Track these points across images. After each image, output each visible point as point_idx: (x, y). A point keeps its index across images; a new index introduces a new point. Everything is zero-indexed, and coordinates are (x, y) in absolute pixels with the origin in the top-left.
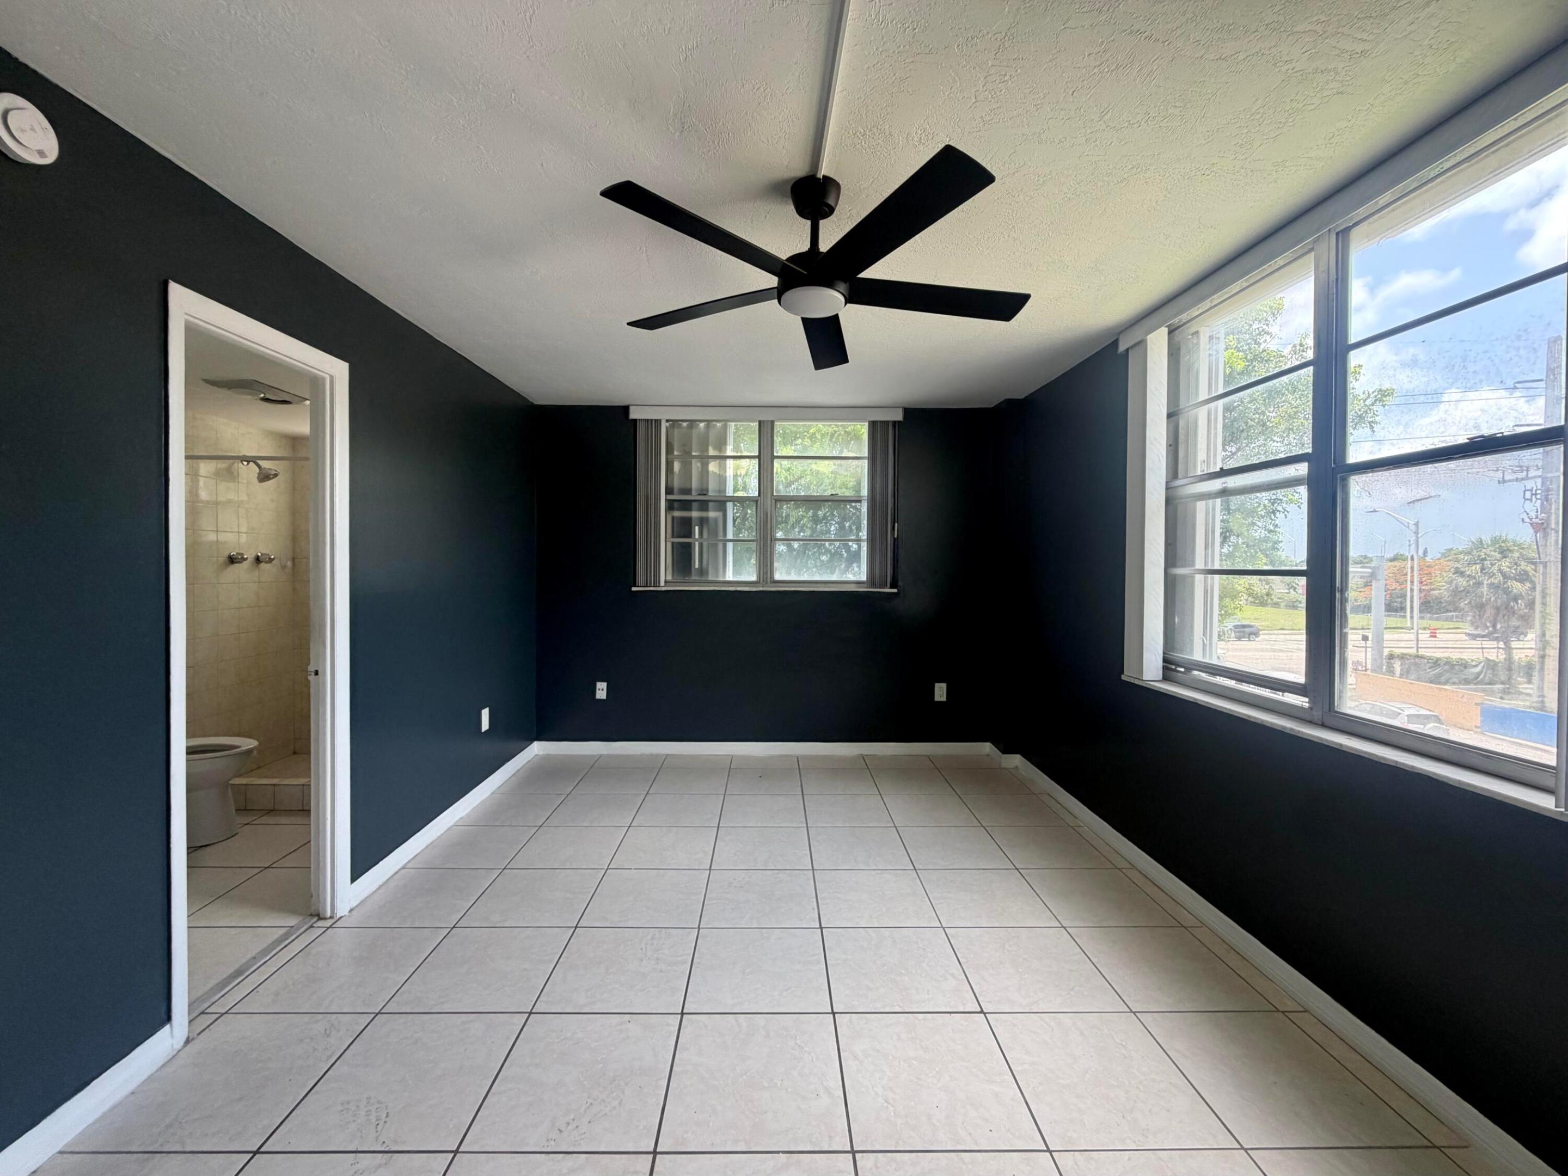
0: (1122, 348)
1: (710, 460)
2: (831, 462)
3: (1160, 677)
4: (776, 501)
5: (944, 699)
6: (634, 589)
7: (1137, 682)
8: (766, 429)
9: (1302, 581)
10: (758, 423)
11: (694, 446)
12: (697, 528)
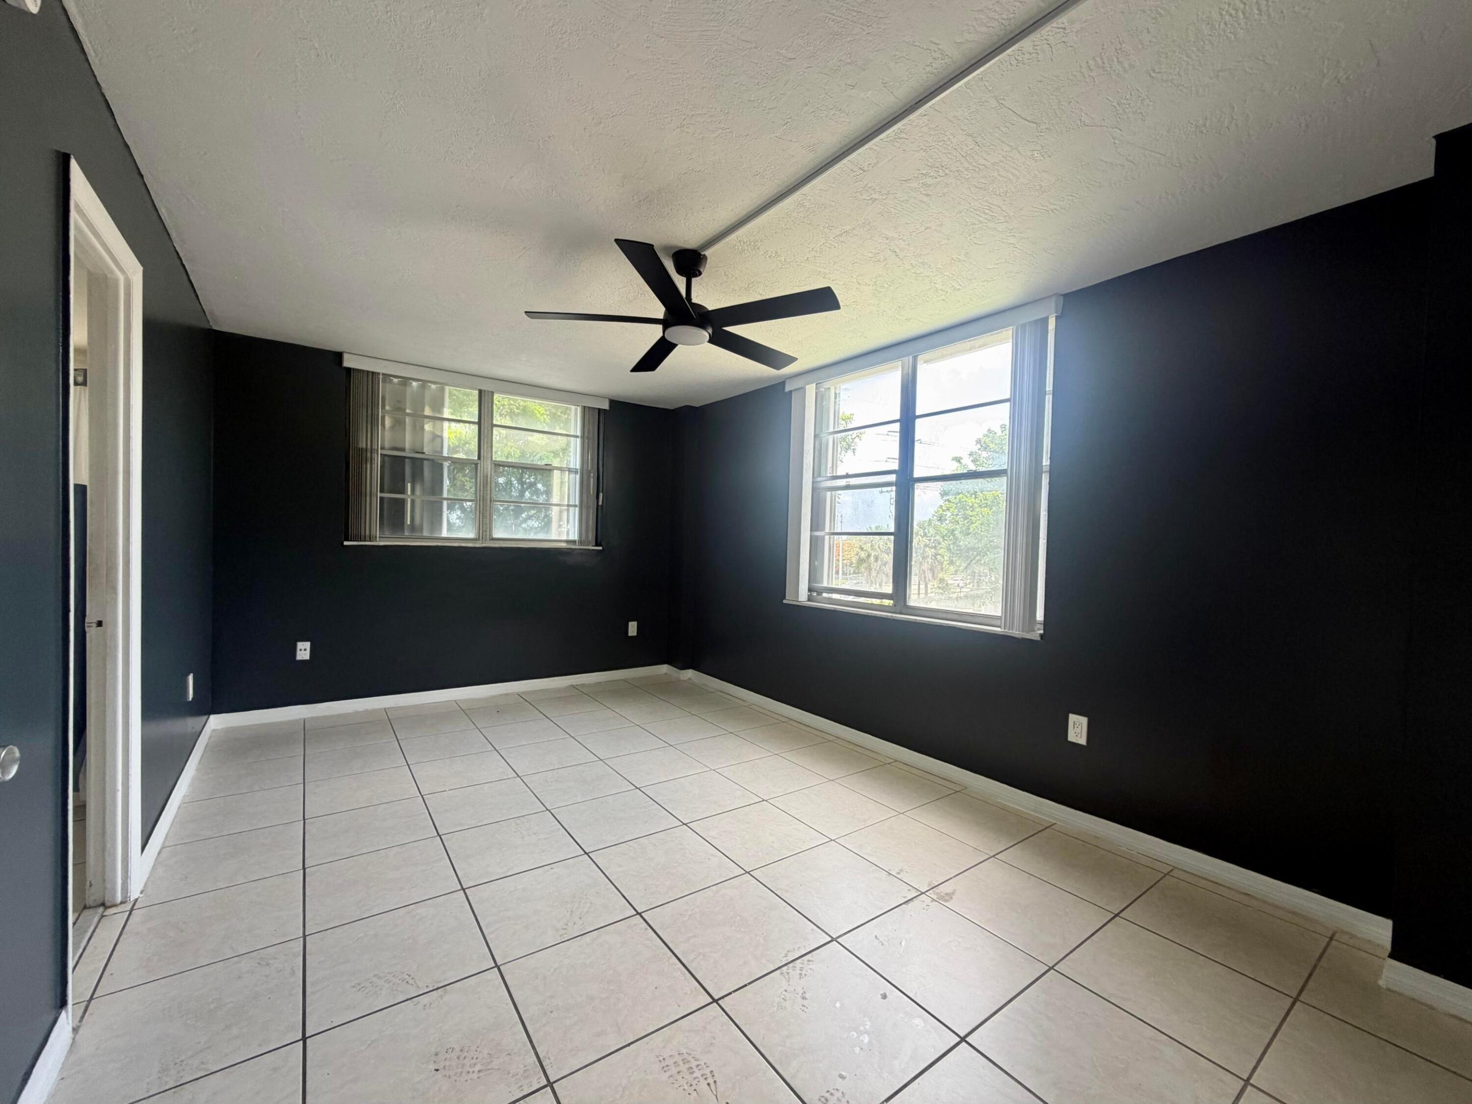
0: (787, 389)
1: (426, 420)
2: (545, 436)
3: (807, 600)
4: (496, 465)
5: (635, 634)
6: (346, 543)
7: (795, 603)
8: (486, 399)
9: (892, 537)
10: (477, 392)
11: (408, 404)
12: (409, 484)
